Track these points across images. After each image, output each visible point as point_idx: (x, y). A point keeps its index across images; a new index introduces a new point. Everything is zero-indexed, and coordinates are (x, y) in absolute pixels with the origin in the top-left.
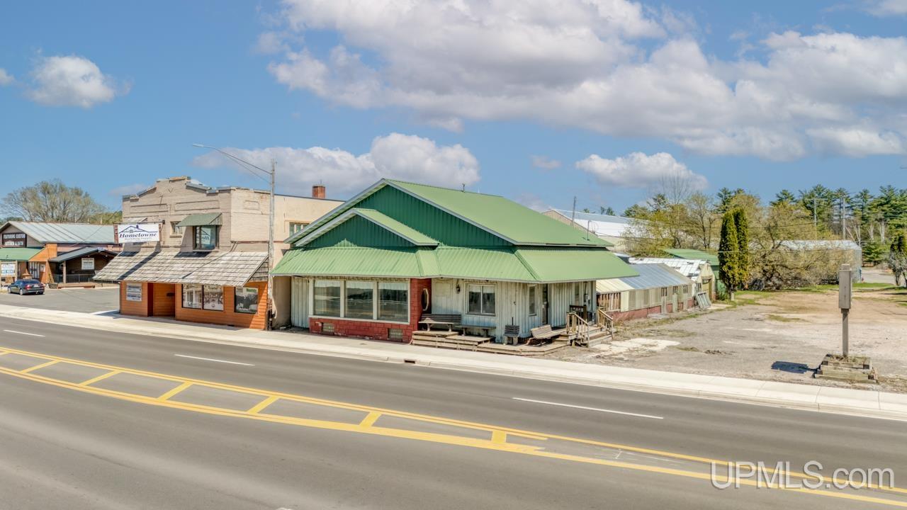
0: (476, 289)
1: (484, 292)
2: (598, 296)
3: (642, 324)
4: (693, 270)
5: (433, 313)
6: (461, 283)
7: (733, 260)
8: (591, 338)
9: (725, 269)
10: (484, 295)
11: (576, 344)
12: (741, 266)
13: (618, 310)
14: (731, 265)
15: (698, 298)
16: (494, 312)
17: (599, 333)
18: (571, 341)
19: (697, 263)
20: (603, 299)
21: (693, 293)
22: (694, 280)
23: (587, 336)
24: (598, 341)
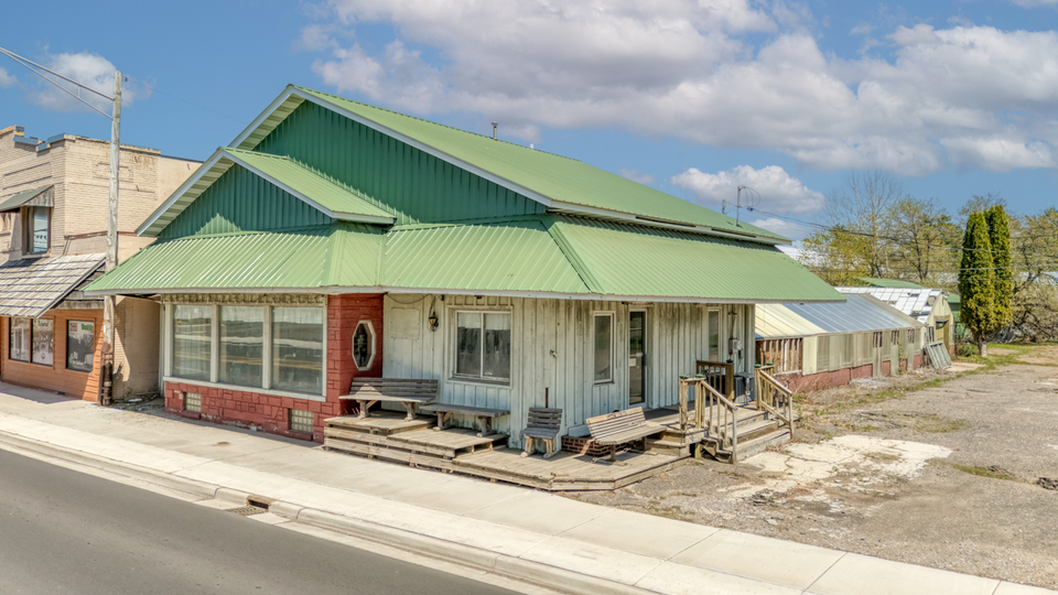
0: (472, 321)
1: (489, 327)
2: (759, 343)
3: (847, 398)
4: (920, 306)
5: (385, 376)
6: (440, 308)
7: (985, 290)
8: (741, 439)
9: (972, 304)
10: (487, 334)
11: (705, 454)
12: (1000, 300)
13: (797, 371)
14: (983, 299)
15: (931, 352)
16: (508, 377)
17: (761, 424)
18: (692, 447)
19: (925, 293)
20: (768, 350)
21: (922, 344)
22: (923, 322)
23: (729, 434)
24: (758, 445)
